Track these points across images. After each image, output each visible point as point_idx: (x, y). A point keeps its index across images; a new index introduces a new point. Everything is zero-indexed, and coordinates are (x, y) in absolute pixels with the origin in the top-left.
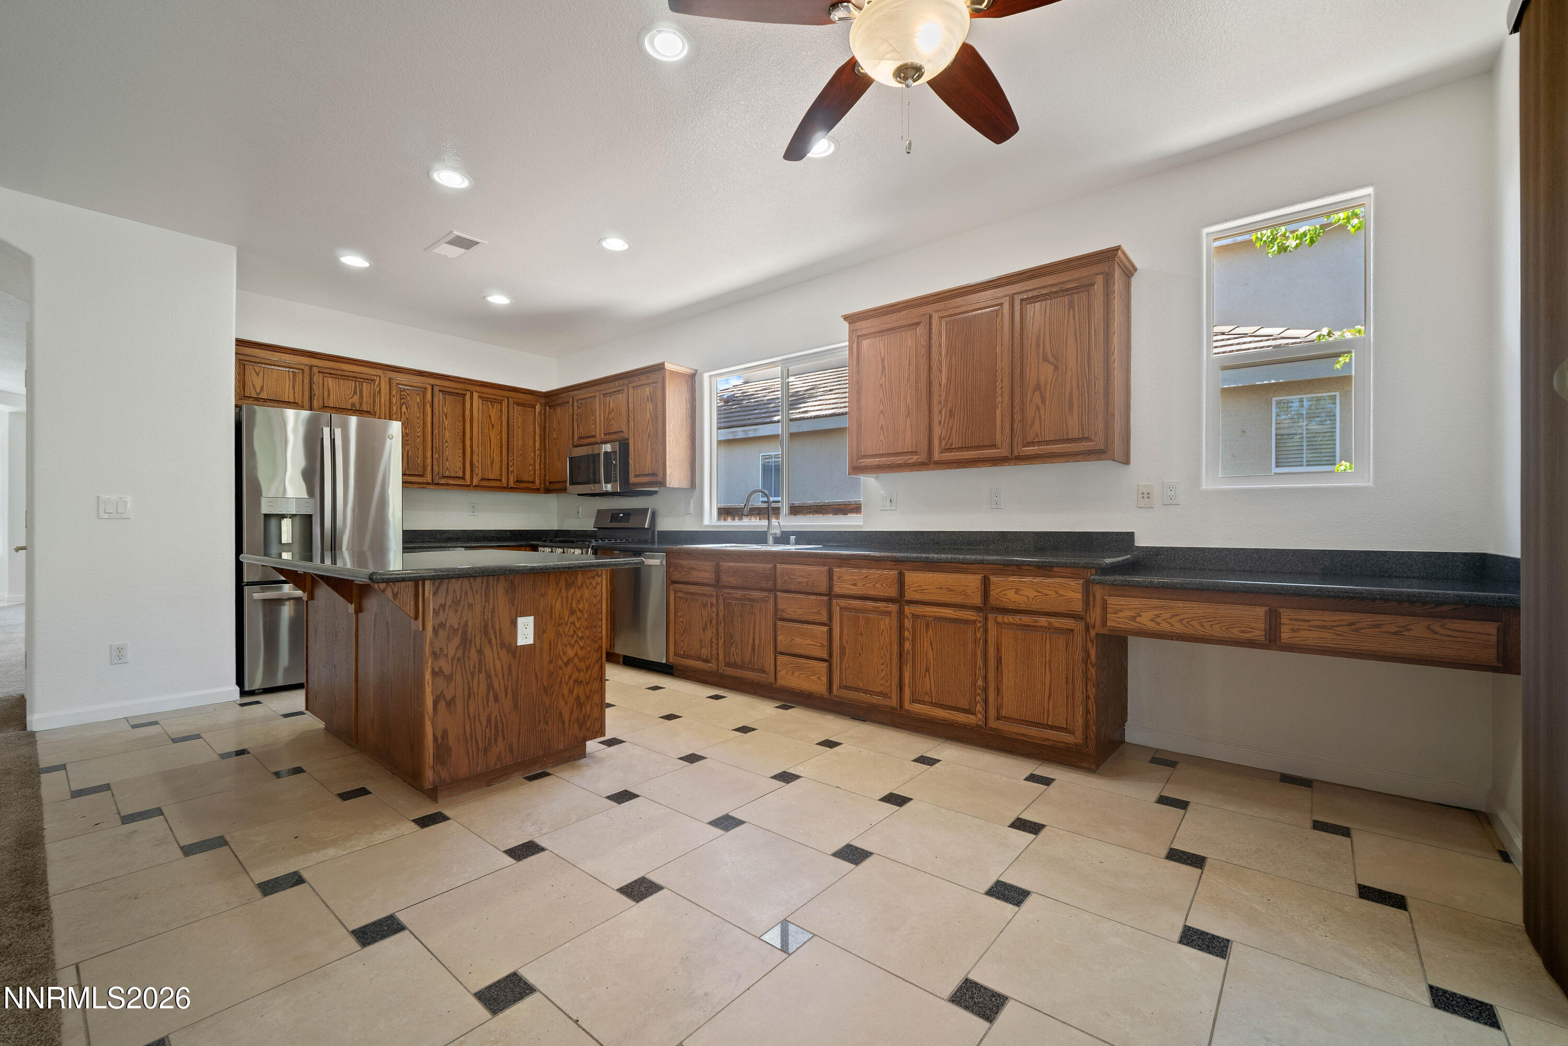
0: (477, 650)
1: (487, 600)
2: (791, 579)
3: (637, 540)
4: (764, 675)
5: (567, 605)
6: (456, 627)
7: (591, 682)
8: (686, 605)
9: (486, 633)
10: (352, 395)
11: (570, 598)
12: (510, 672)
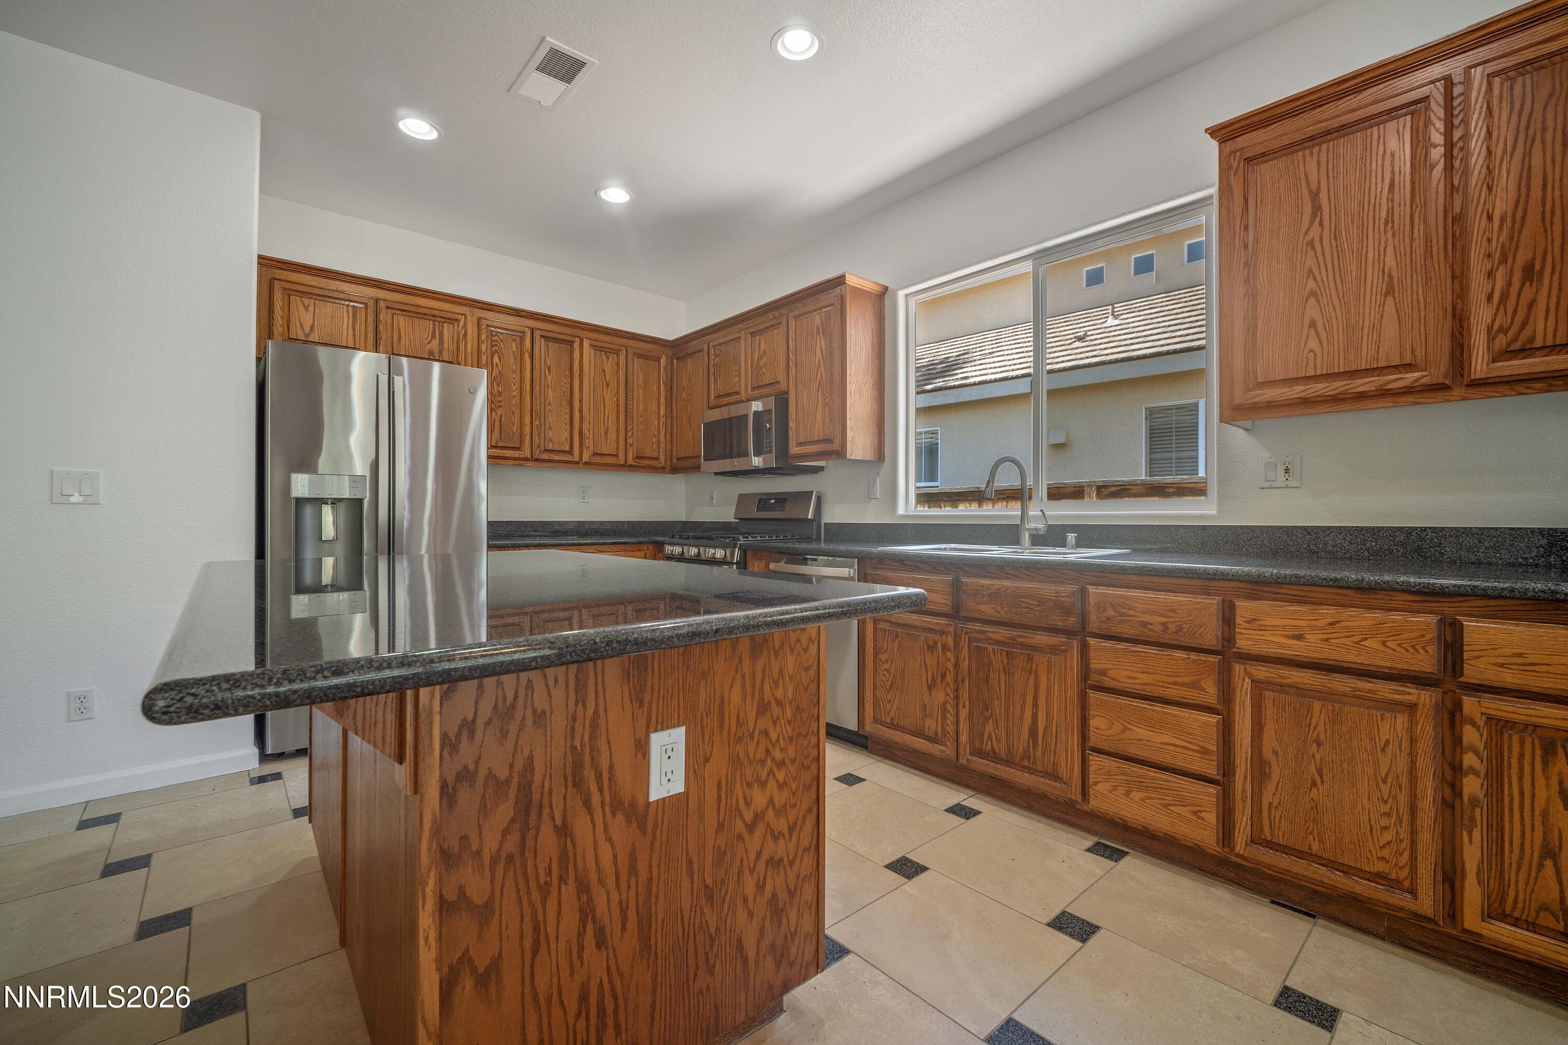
0: (555, 826)
1: (581, 699)
2: (1122, 615)
3: (799, 538)
4: (1058, 785)
5: (753, 693)
6: (503, 774)
7: (798, 859)
9: (578, 782)
10: (429, 339)
11: (759, 675)
12: (633, 869)
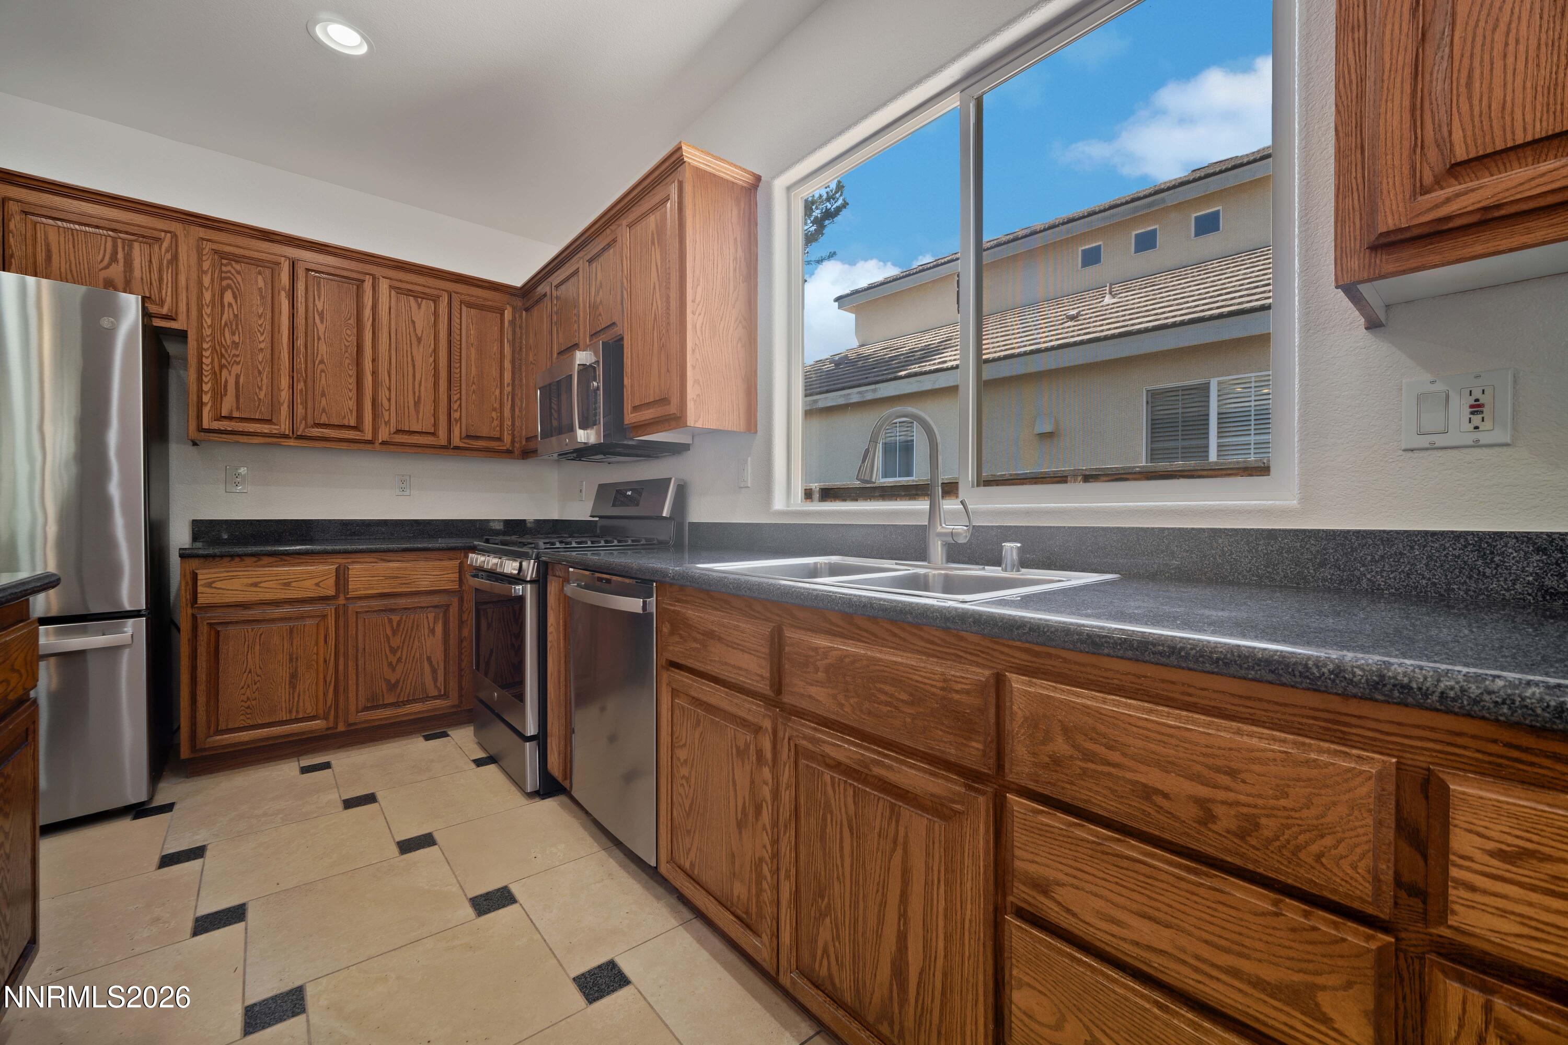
3: (643, 542)
8: (697, 735)
10: (105, 262)
